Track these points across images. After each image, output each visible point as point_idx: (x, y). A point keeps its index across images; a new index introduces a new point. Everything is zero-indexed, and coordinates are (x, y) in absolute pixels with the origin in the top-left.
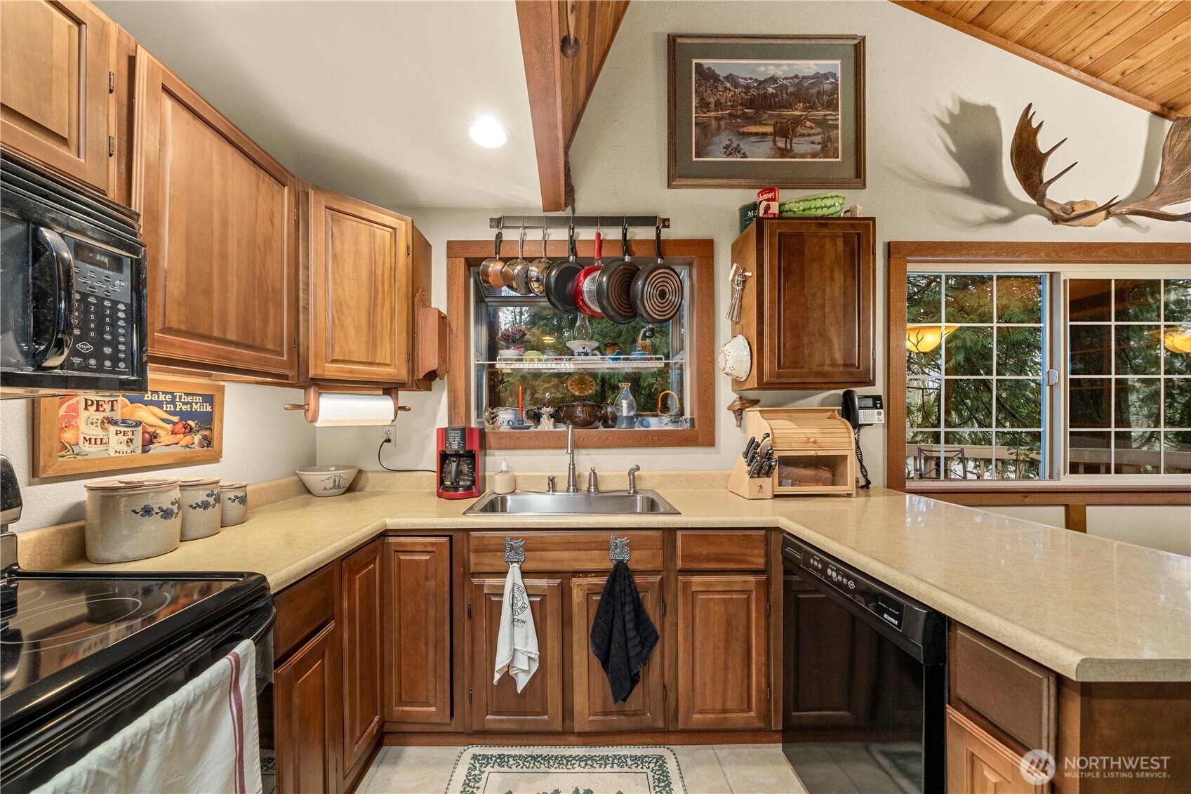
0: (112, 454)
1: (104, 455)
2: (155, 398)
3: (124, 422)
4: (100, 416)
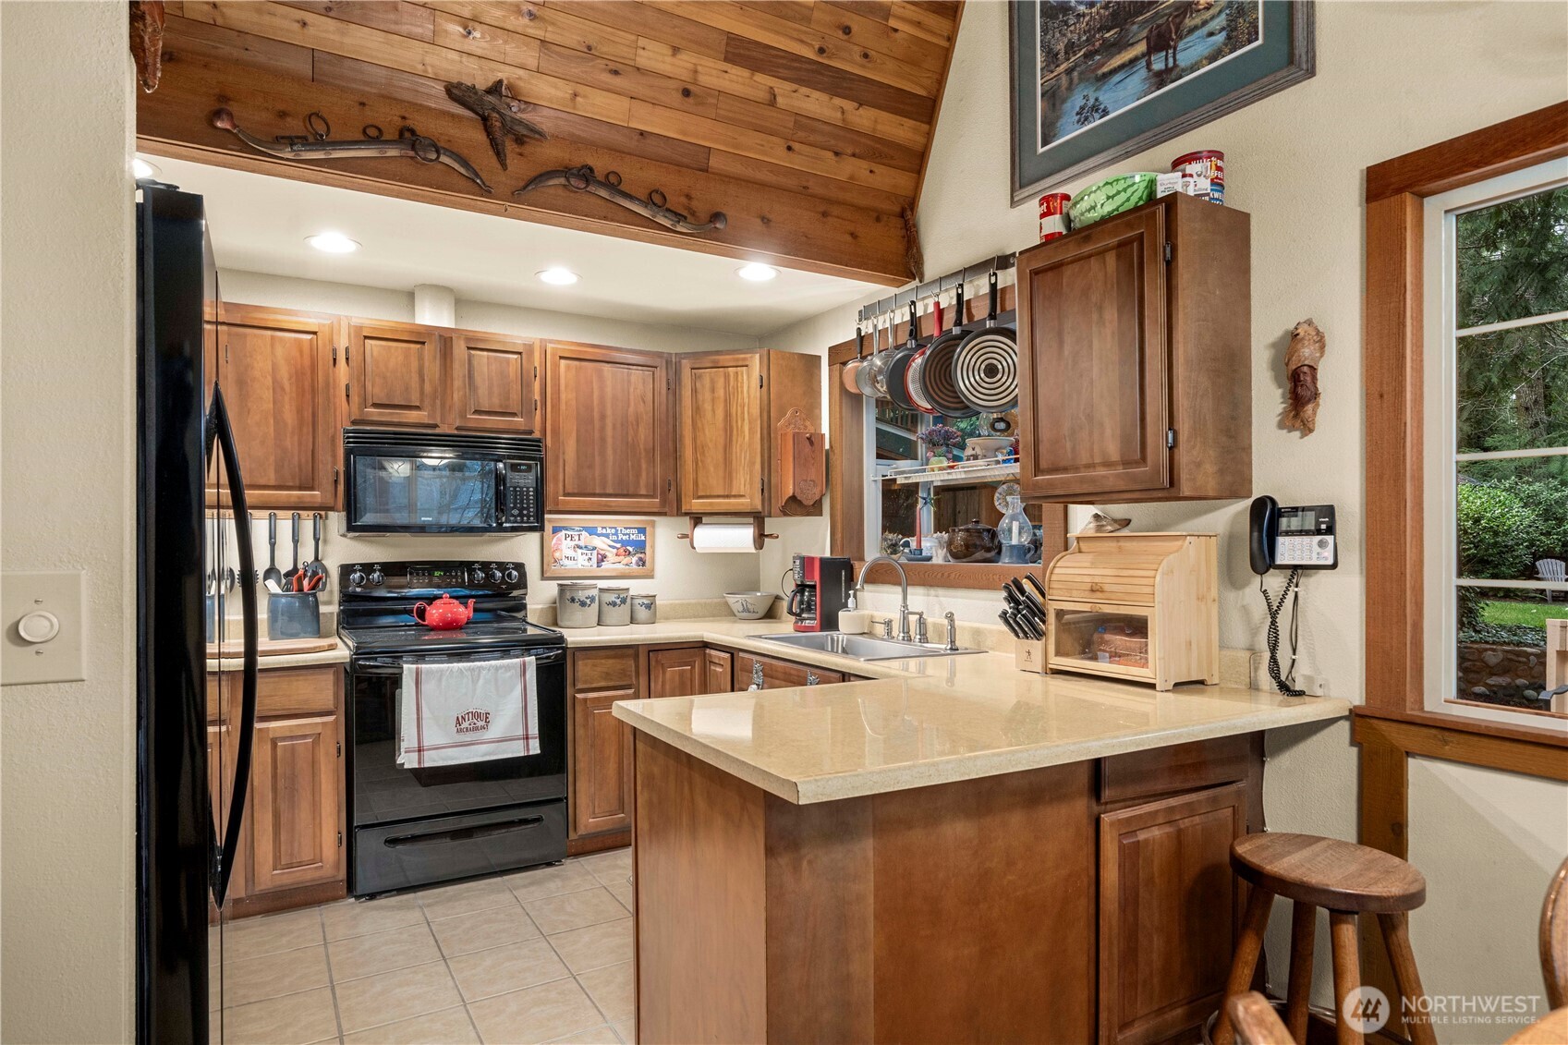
0: (580, 567)
1: (575, 567)
2: (604, 531)
3: (586, 547)
4: (573, 543)
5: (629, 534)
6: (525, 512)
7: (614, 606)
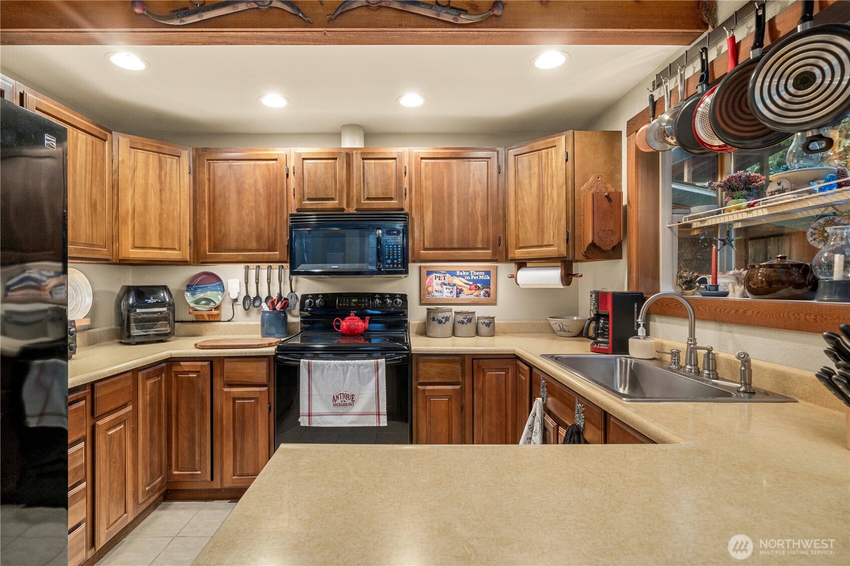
0: (445, 297)
1: (442, 297)
2: (461, 274)
3: (449, 284)
4: (440, 282)
5: (478, 276)
6: (395, 261)
7: (462, 324)
